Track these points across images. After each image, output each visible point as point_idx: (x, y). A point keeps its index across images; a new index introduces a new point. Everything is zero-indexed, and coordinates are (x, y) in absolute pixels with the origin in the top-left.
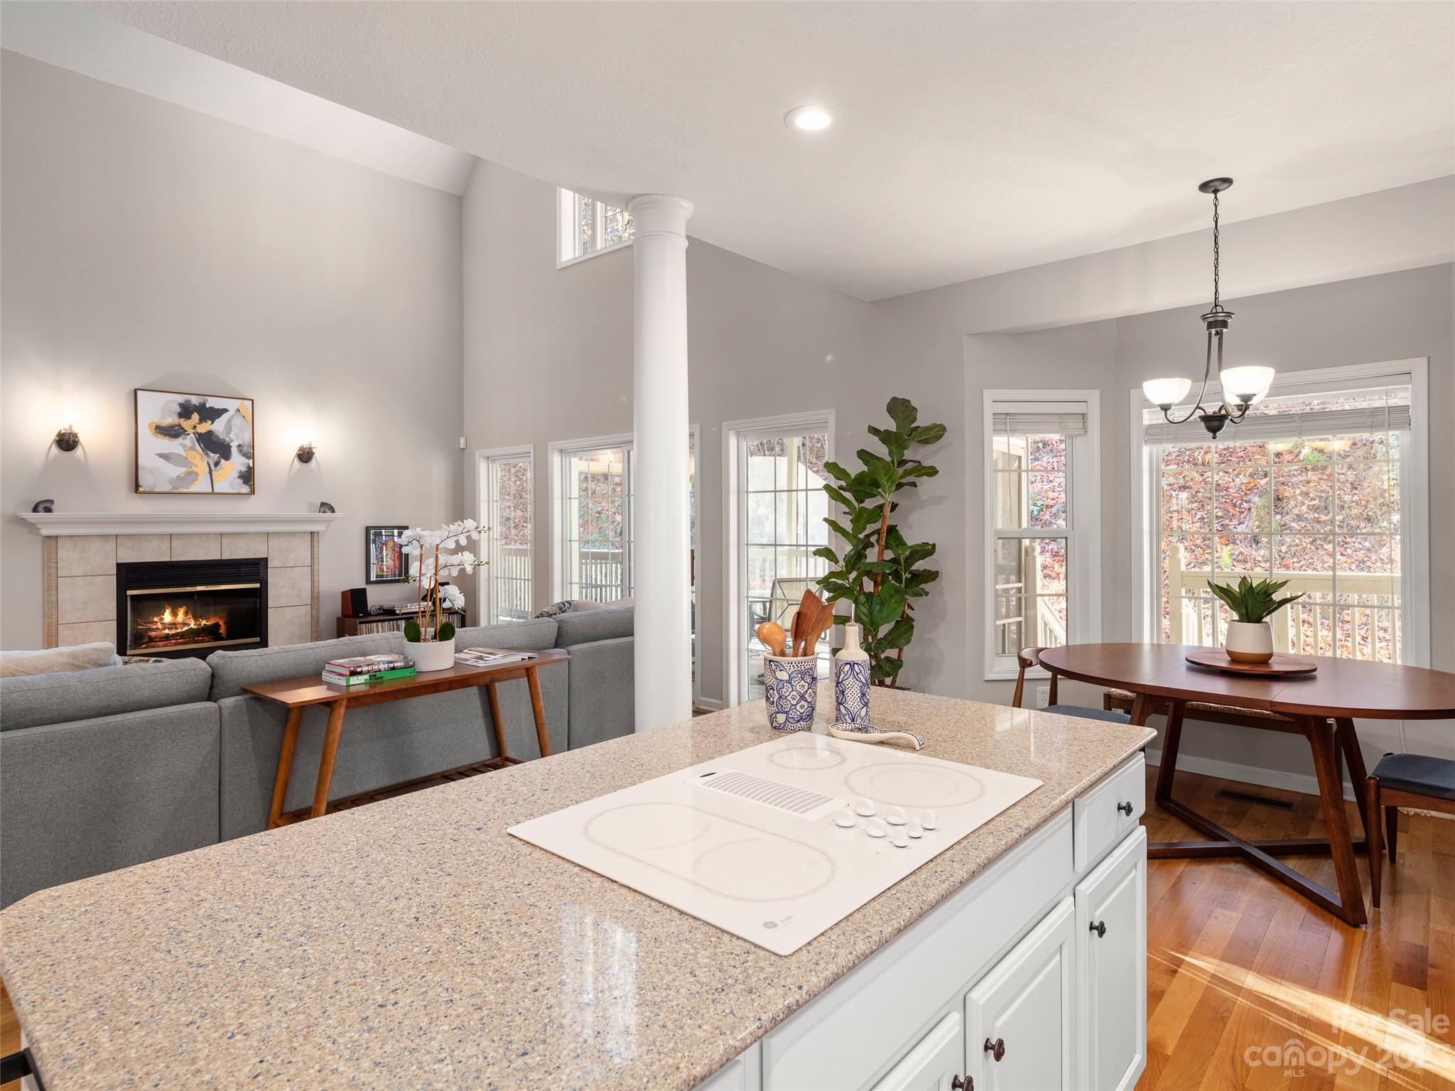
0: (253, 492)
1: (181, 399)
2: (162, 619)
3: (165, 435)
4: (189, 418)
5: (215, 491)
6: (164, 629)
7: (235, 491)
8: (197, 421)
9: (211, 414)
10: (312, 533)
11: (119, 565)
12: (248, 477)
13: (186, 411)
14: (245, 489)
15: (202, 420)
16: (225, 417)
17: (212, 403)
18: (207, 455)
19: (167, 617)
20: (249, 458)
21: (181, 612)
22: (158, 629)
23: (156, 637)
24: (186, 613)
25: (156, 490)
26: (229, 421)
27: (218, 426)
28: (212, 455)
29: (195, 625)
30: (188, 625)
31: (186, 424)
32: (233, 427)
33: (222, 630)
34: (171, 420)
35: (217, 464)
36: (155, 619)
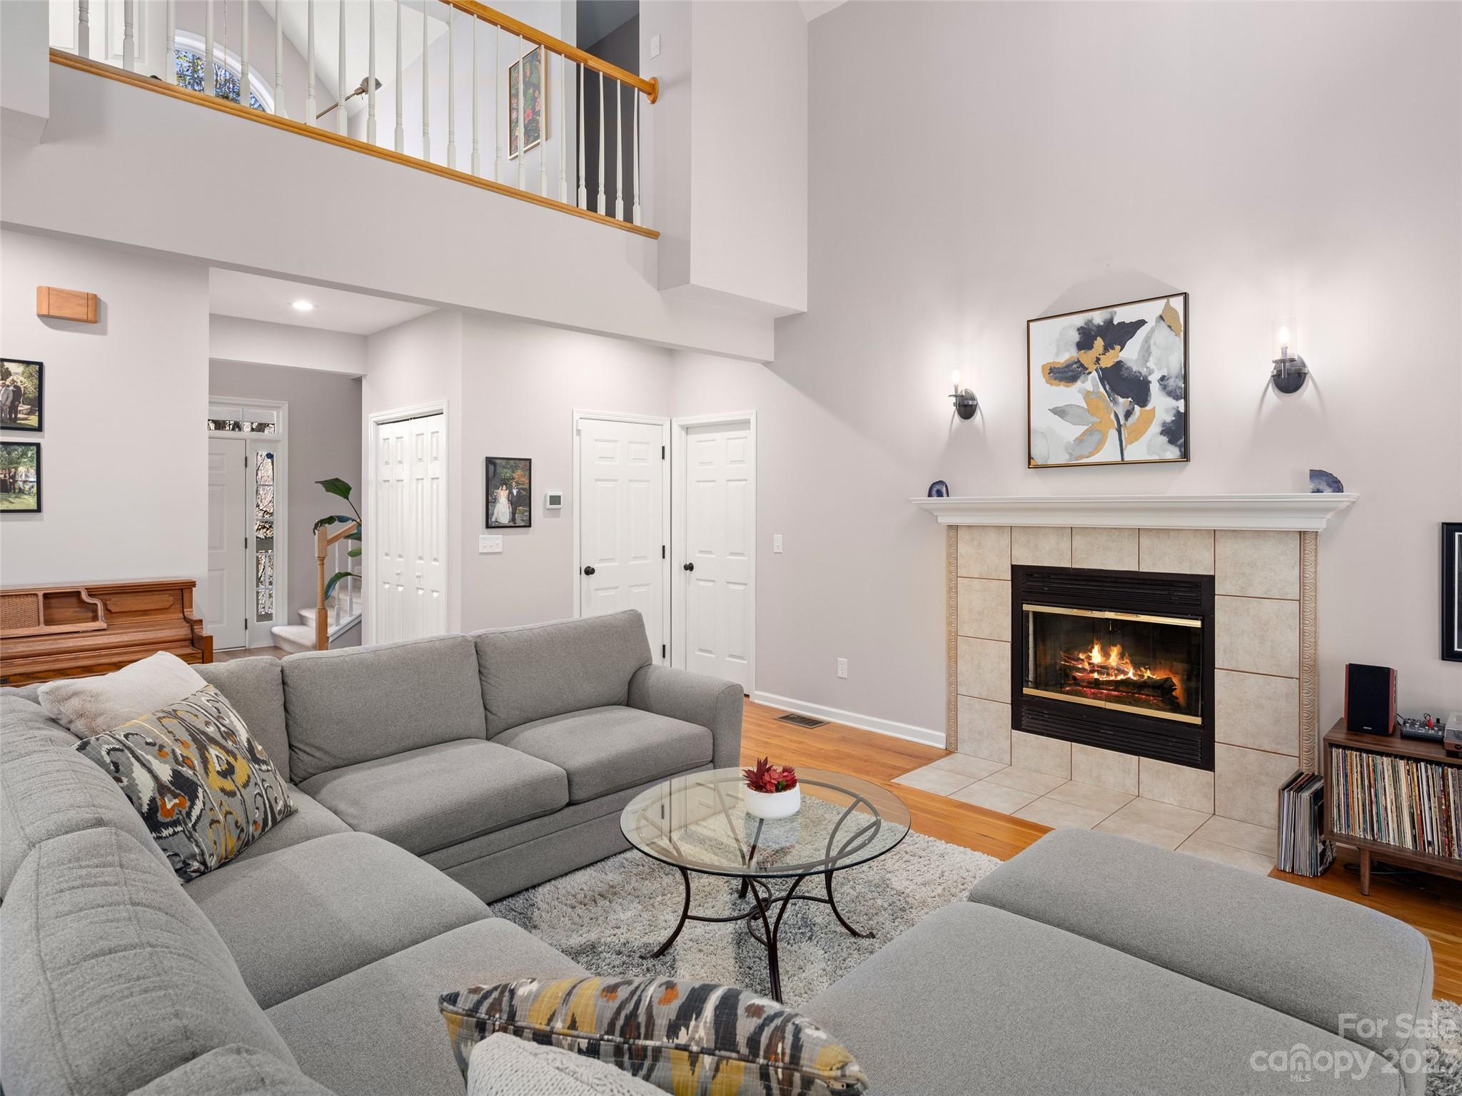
0: (1185, 456)
1: (1079, 320)
2: (1089, 658)
3: (1061, 379)
4: (1090, 347)
5: (1127, 458)
6: (1092, 671)
7: (1156, 457)
8: (1101, 350)
9: (1118, 334)
10: (1302, 534)
11: (1015, 569)
12: (1178, 431)
13: (1085, 341)
14: (1173, 452)
15: (1107, 348)
16: (1141, 333)
17: (1124, 316)
18: (1115, 402)
19: (1096, 656)
20: (1177, 398)
21: (1115, 652)
22: (1083, 670)
23: (1083, 680)
24: (1122, 656)
25: (1051, 462)
26: (1147, 340)
27: (1130, 354)
28: (1121, 400)
29: (1134, 675)
30: (1125, 673)
31: (1087, 358)
32: (1153, 349)
33: (1178, 692)
34: (1068, 354)
35: (1128, 414)
36: (1082, 656)
